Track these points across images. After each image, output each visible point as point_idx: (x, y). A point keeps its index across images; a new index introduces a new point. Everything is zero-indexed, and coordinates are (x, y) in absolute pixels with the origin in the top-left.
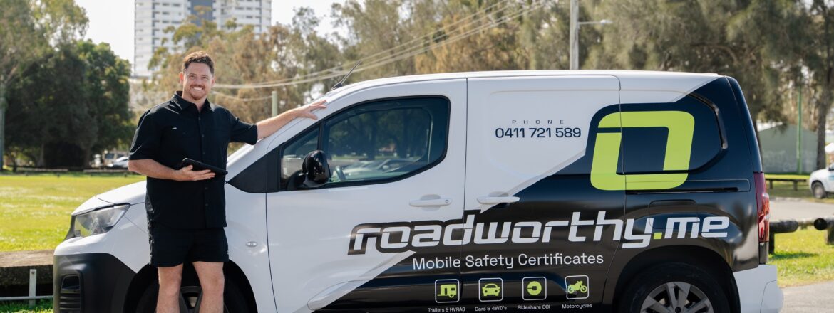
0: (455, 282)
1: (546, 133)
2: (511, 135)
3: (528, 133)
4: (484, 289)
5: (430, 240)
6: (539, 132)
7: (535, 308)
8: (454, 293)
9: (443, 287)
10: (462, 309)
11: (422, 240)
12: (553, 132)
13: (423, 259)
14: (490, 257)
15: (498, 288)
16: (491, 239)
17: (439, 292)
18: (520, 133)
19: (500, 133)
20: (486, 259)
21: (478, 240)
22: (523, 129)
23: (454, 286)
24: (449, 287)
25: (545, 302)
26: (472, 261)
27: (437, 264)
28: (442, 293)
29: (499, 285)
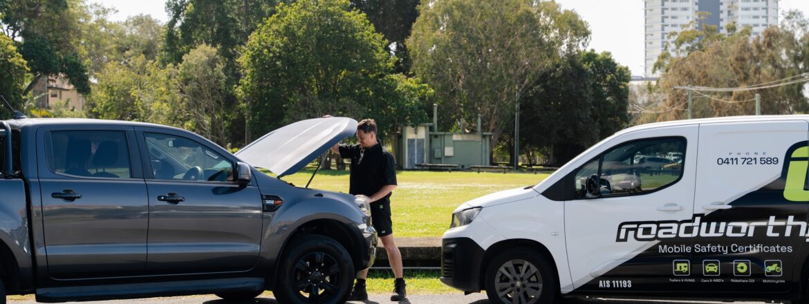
0: (687, 262)
1: (753, 162)
2: (728, 163)
3: (740, 161)
4: (707, 267)
5: (670, 233)
6: (748, 161)
7: (743, 281)
8: (686, 269)
9: (678, 265)
10: (693, 280)
11: (664, 233)
12: (758, 161)
13: (665, 246)
14: (711, 246)
15: (716, 267)
16: (712, 234)
17: (676, 268)
18: (735, 162)
19: (720, 161)
20: (709, 247)
21: (703, 234)
22: (736, 159)
23: (686, 265)
24: (683, 265)
25: (751, 277)
26: (699, 249)
27: (675, 249)
28: (678, 269)
29: (717, 265)
